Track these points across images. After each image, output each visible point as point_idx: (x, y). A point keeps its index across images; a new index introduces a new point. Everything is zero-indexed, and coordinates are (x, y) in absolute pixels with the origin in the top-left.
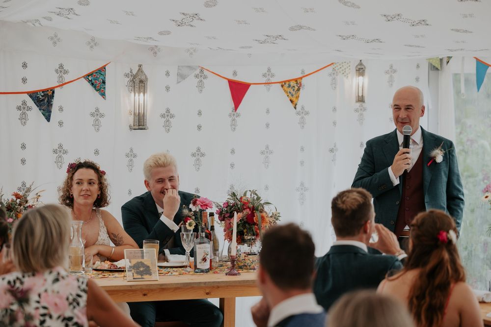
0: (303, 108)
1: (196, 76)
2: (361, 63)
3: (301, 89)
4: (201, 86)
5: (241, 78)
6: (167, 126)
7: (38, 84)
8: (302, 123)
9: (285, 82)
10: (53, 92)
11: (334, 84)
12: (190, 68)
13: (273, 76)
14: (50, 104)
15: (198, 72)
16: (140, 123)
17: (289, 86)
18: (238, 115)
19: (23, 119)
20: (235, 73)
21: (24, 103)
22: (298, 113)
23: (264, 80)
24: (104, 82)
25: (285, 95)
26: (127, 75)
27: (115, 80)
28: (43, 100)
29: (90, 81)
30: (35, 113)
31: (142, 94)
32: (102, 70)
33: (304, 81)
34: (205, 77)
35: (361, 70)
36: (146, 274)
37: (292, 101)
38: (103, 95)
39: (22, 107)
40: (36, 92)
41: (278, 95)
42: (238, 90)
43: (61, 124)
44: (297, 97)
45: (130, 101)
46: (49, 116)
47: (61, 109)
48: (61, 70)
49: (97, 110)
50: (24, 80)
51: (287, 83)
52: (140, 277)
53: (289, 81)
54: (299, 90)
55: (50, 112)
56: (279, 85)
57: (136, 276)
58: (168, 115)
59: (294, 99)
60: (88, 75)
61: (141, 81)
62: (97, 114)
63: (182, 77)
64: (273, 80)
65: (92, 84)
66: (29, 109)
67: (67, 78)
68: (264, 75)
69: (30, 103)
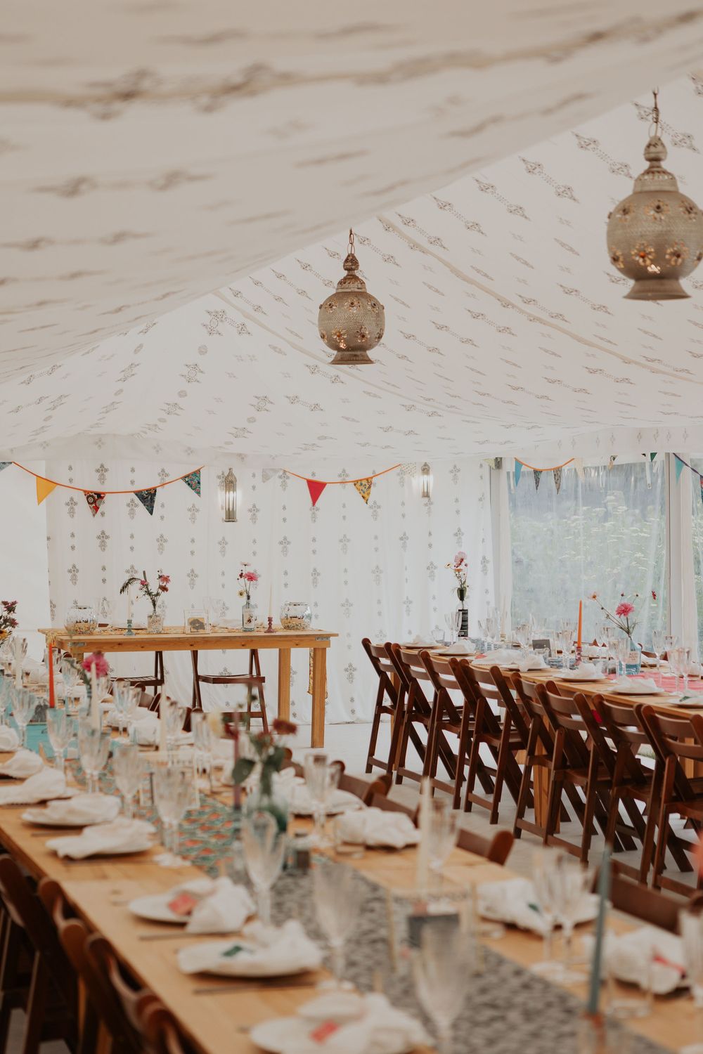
0: (375, 503)
1: (280, 477)
2: (426, 465)
3: (372, 488)
4: (284, 485)
5: (318, 478)
6: (254, 519)
7: (143, 485)
8: (375, 516)
9: (357, 481)
10: (156, 491)
11: (402, 482)
12: (275, 471)
13: (347, 476)
14: (152, 501)
15: (281, 473)
16: (230, 516)
17: (361, 484)
18: (318, 509)
19: (132, 514)
20: (313, 474)
21: (132, 501)
22: (371, 507)
23: (339, 480)
24: (199, 483)
25: (358, 492)
26: (219, 477)
27: (209, 481)
28: (147, 497)
29: (186, 482)
30: (141, 508)
31: (231, 492)
32: (197, 473)
33: (374, 480)
34: (288, 478)
35: (426, 470)
36: (201, 628)
37: (363, 497)
38: (198, 493)
39: (131, 504)
40: (141, 491)
41: (352, 493)
42: (316, 489)
43: (162, 518)
44: (369, 494)
45: (221, 498)
46: (152, 510)
47: (163, 506)
48: (163, 473)
49: (194, 506)
50: (132, 482)
51: (359, 482)
52: (195, 630)
53: (361, 480)
54: (369, 487)
55: (153, 507)
56: (353, 484)
57: (192, 630)
58: (254, 510)
59: (365, 495)
60: (185, 477)
61: (232, 482)
62: (194, 510)
63: (266, 478)
64: (348, 479)
65: (189, 484)
66: (136, 506)
67: (167, 480)
68: (340, 476)
69: (137, 500)
